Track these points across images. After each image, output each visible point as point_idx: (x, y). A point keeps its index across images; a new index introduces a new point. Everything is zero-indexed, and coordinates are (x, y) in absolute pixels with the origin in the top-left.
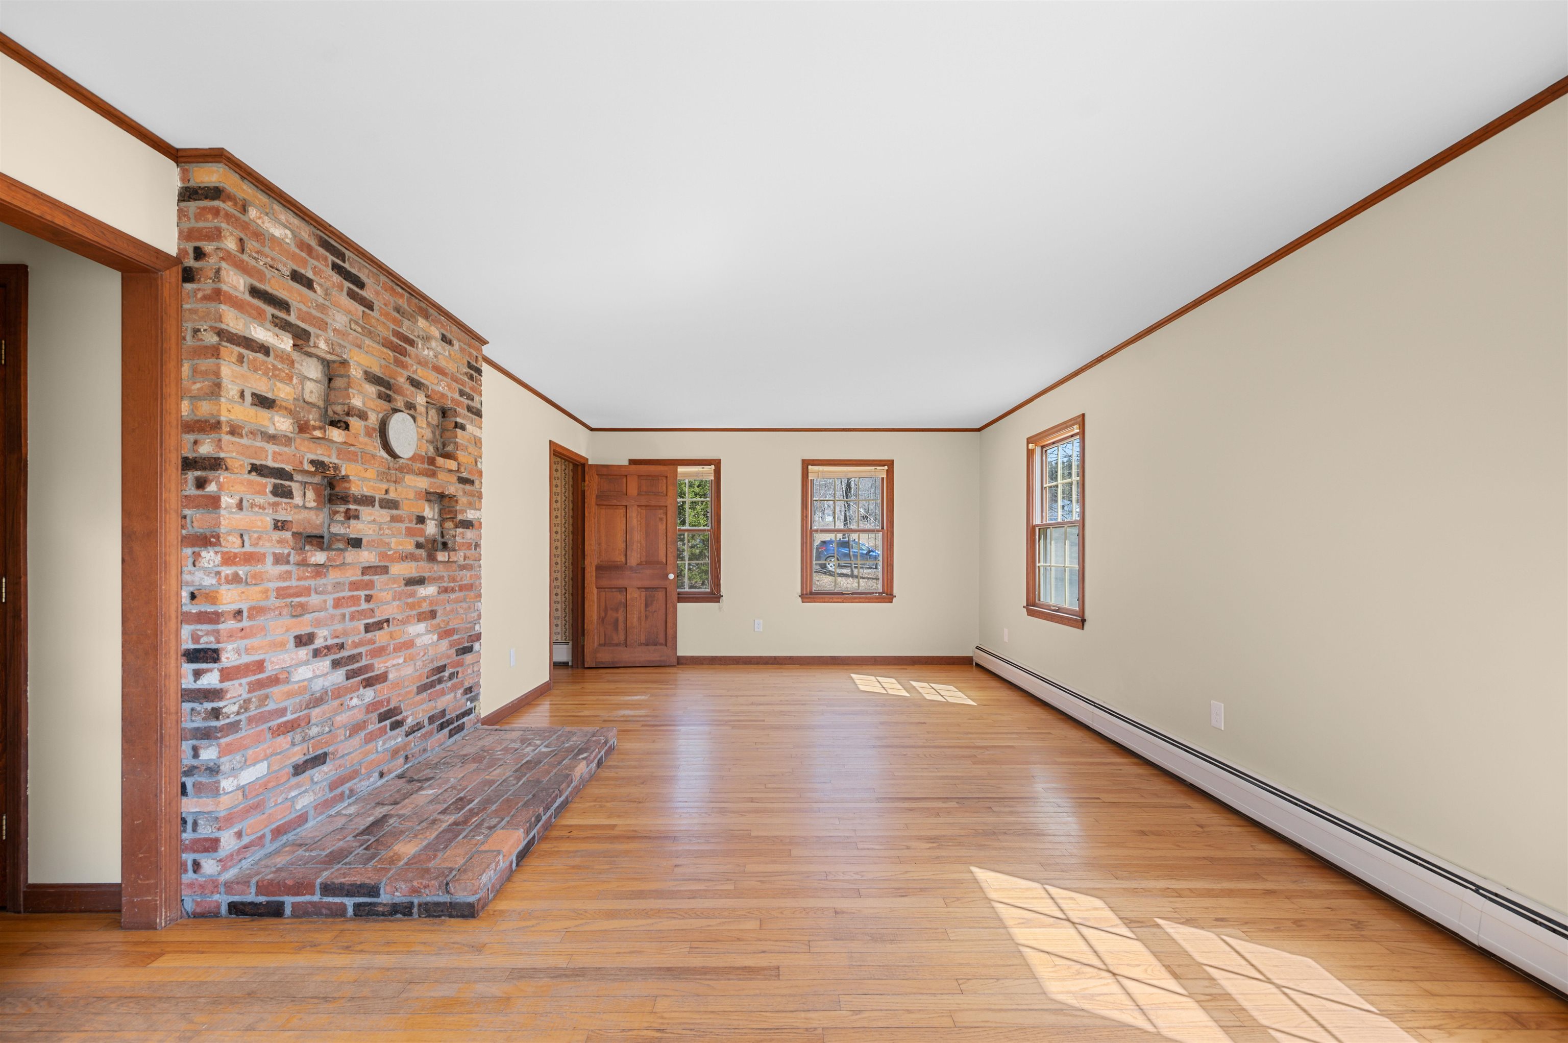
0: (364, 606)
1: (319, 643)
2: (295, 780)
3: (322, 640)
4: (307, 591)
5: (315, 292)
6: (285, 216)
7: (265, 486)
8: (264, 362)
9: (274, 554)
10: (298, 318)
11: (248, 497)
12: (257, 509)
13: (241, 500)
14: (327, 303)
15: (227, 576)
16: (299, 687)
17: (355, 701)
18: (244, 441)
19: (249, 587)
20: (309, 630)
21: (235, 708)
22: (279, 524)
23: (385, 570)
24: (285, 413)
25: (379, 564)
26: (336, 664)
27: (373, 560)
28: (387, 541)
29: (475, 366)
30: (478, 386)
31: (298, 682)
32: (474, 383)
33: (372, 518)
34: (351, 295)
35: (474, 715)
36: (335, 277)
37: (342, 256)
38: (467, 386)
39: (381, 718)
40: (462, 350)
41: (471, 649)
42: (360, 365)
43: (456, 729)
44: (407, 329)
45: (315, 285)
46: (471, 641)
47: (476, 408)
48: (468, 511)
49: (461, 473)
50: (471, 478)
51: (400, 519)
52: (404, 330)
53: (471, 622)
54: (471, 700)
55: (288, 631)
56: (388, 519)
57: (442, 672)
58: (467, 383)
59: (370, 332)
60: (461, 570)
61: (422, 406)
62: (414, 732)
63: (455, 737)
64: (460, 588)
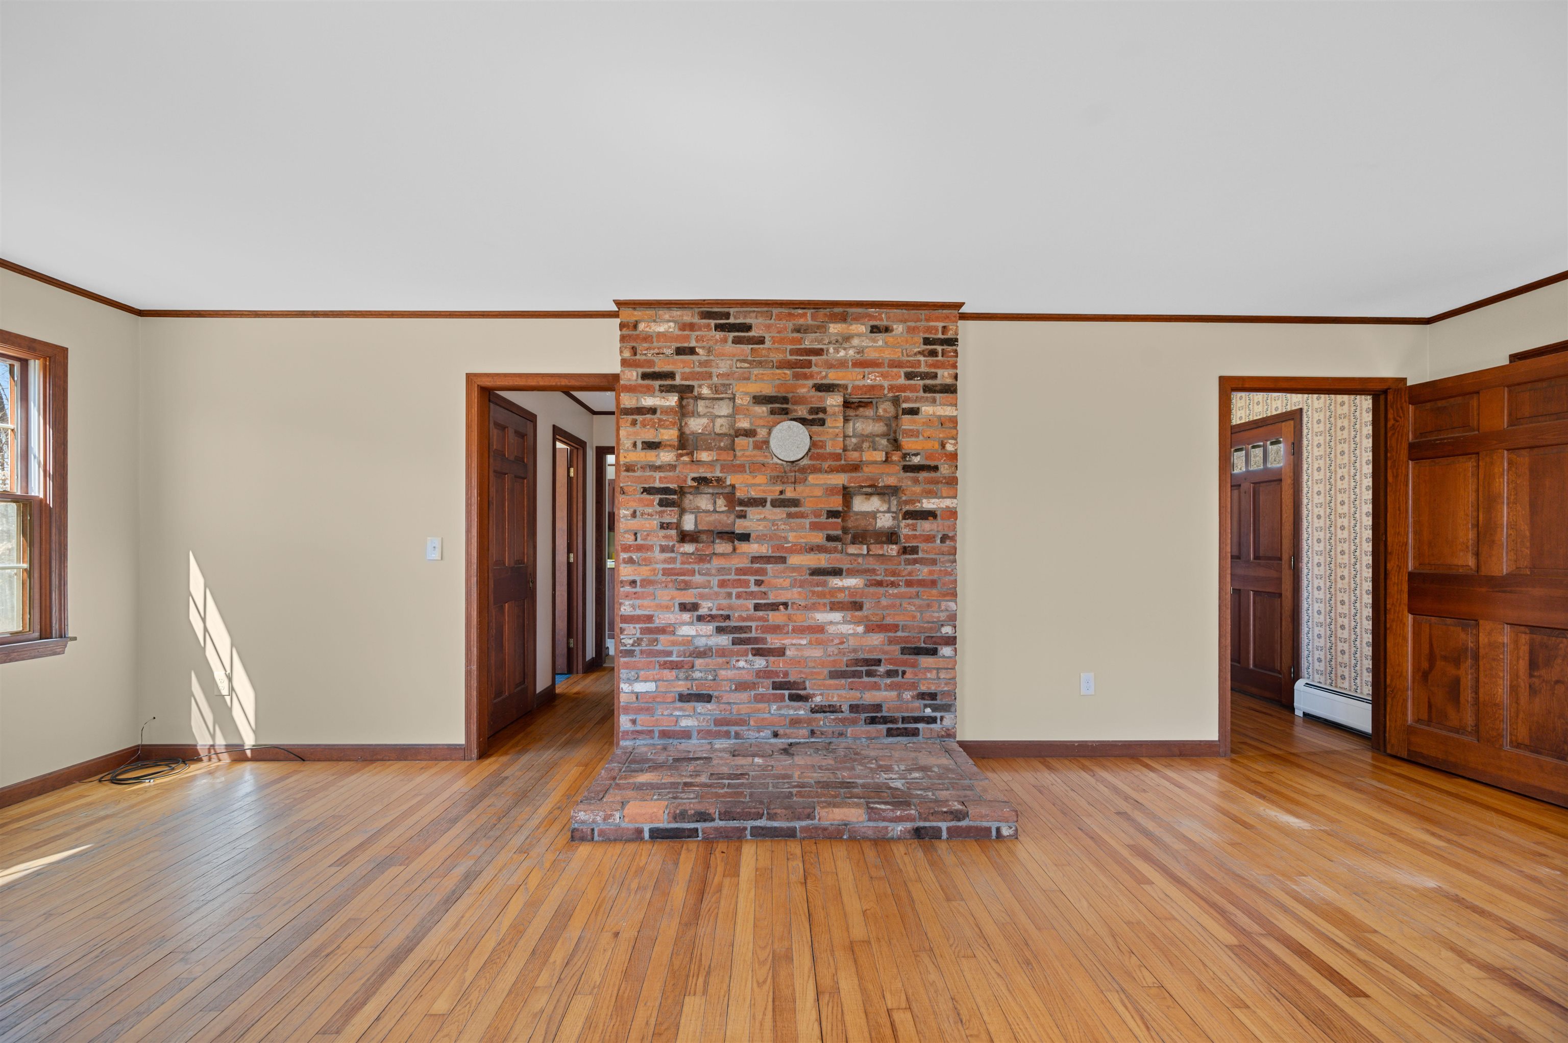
0: (753, 588)
1: (703, 611)
2: (680, 704)
3: (706, 610)
4: (692, 572)
5: (698, 354)
6: (666, 314)
7: (653, 501)
8: (651, 419)
9: (661, 546)
10: (682, 379)
11: (640, 510)
12: (646, 516)
13: (635, 512)
14: (712, 358)
15: (624, 559)
16: (683, 640)
17: (742, 664)
18: (638, 474)
19: (641, 567)
20: (694, 600)
21: (631, 642)
22: (665, 525)
23: (783, 560)
24: (670, 449)
25: (773, 555)
26: (720, 630)
27: (765, 551)
28: (783, 535)
29: (939, 339)
30: (949, 359)
31: (683, 636)
32: (940, 358)
33: (762, 516)
34: (737, 341)
35: (941, 726)
36: (719, 335)
37: (727, 316)
38: (922, 366)
39: (776, 686)
40: (911, 330)
41: (933, 652)
42: (747, 394)
43: (903, 731)
44: (812, 341)
45: (697, 350)
46: (935, 643)
47: (941, 385)
48: (924, 501)
49: (910, 461)
50: (933, 463)
51: (802, 516)
52: (807, 344)
53: (933, 622)
54: (935, 709)
55: (673, 598)
56: (785, 516)
57: (875, 665)
58: (922, 362)
59: (760, 363)
60: (909, 564)
61: (835, 406)
62: (824, 712)
63: (899, 739)
64: (909, 584)
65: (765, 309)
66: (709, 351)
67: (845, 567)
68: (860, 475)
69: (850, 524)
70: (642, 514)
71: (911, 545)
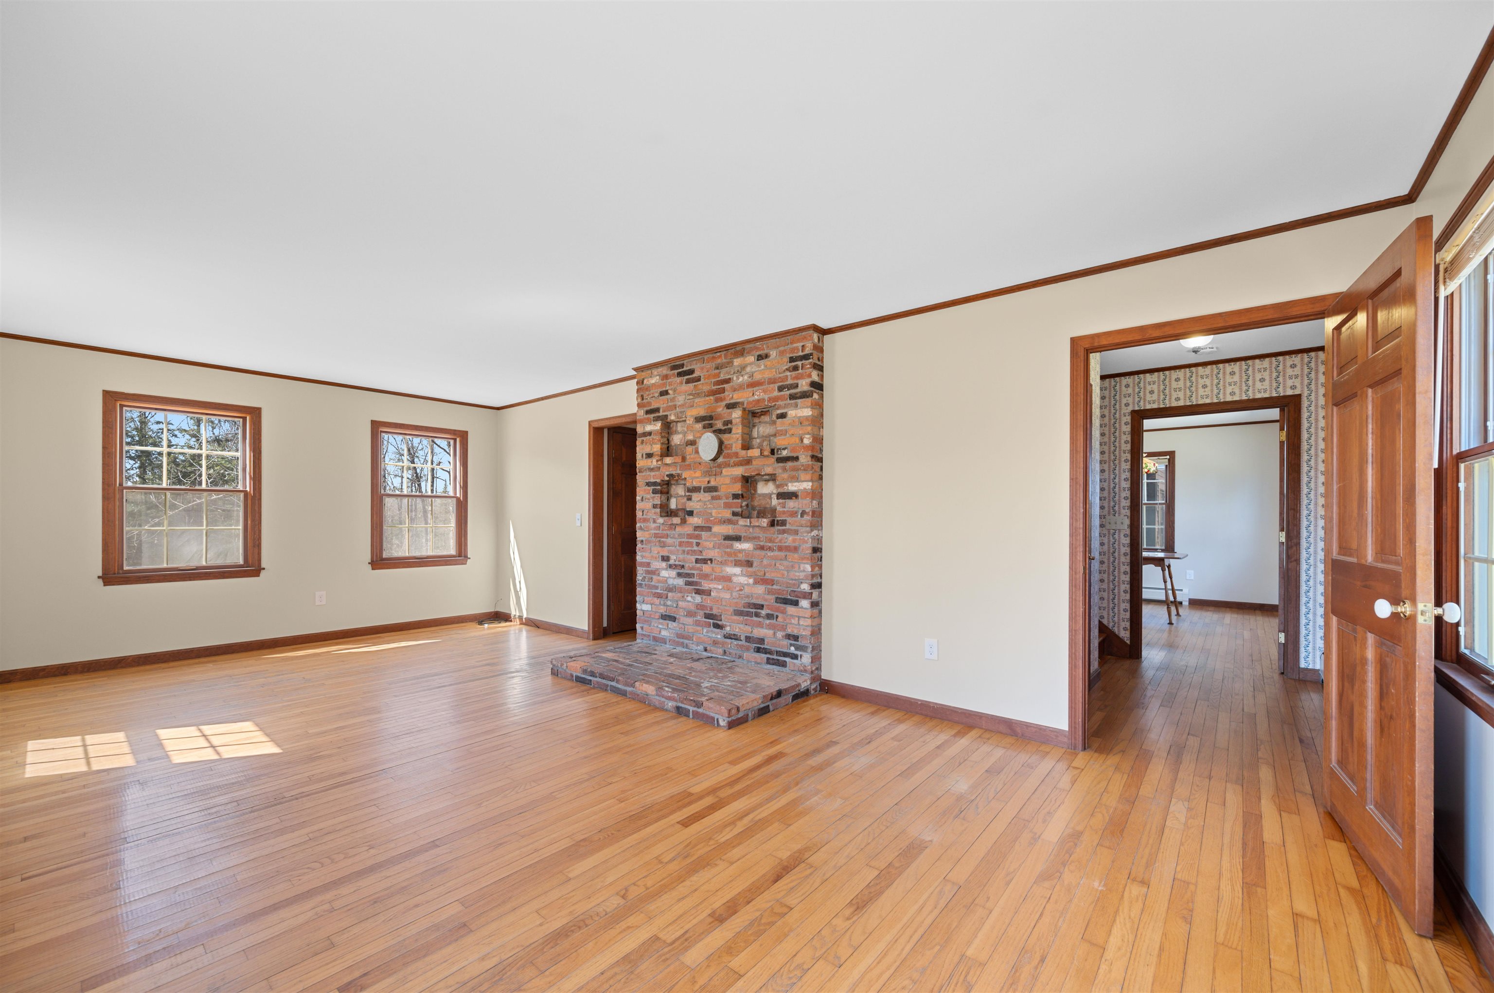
0: (695, 548)
1: (672, 562)
2: (661, 621)
3: (673, 561)
4: (667, 536)
5: (670, 394)
6: (655, 372)
7: (651, 490)
8: (649, 439)
9: (653, 519)
10: (663, 412)
11: (646, 496)
12: (649, 500)
13: (643, 498)
14: (676, 395)
15: (640, 527)
16: (663, 579)
18: (644, 474)
19: (645, 532)
20: (668, 555)
22: (655, 506)
23: (709, 529)
24: (657, 457)
25: (705, 525)
26: (679, 575)
27: (701, 523)
28: (710, 511)
29: (800, 356)
30: (806, 371)
31: (663, 577)
32: (800, 371)
33: (699, 499)
34: (688, 382)
35: (800, 662)
36: (679, 379)
37: (682, 366)
38: (789, 379)
39: (708, 616)
40: (782, 353)
41: (796, 603)
42: (692, 416)
43: (776, 661)
44: (725, 374)
45: (669, 391)
46: (797, 596)
47: (800, 392)
48: (790, 484)
49: (780, 454)
50: (795, 455)
51: (718, 498)
52: (723, 376)
53: (795, 580)
54: (797, 648)
55: (658, 553)
56: (710, 498)
57: (759, 609)
58: (789, 377)
59: (698, 394)
60: (780, 534)
61: (737, 418)
62: (731, 639)
63: (774, 667)
64: (780, 549)
65: (701, 357)
66: (675, 390)
67: (743, 534)
68: (751, 467)
69: (756, 503)
70: (646, 499)
71: (781, 519)
